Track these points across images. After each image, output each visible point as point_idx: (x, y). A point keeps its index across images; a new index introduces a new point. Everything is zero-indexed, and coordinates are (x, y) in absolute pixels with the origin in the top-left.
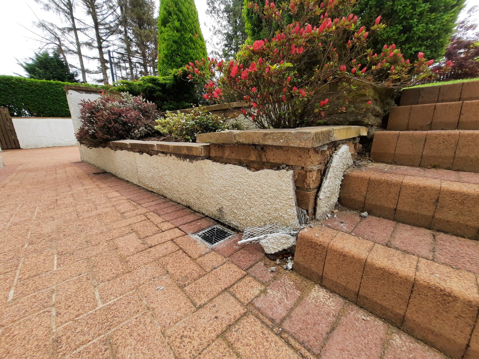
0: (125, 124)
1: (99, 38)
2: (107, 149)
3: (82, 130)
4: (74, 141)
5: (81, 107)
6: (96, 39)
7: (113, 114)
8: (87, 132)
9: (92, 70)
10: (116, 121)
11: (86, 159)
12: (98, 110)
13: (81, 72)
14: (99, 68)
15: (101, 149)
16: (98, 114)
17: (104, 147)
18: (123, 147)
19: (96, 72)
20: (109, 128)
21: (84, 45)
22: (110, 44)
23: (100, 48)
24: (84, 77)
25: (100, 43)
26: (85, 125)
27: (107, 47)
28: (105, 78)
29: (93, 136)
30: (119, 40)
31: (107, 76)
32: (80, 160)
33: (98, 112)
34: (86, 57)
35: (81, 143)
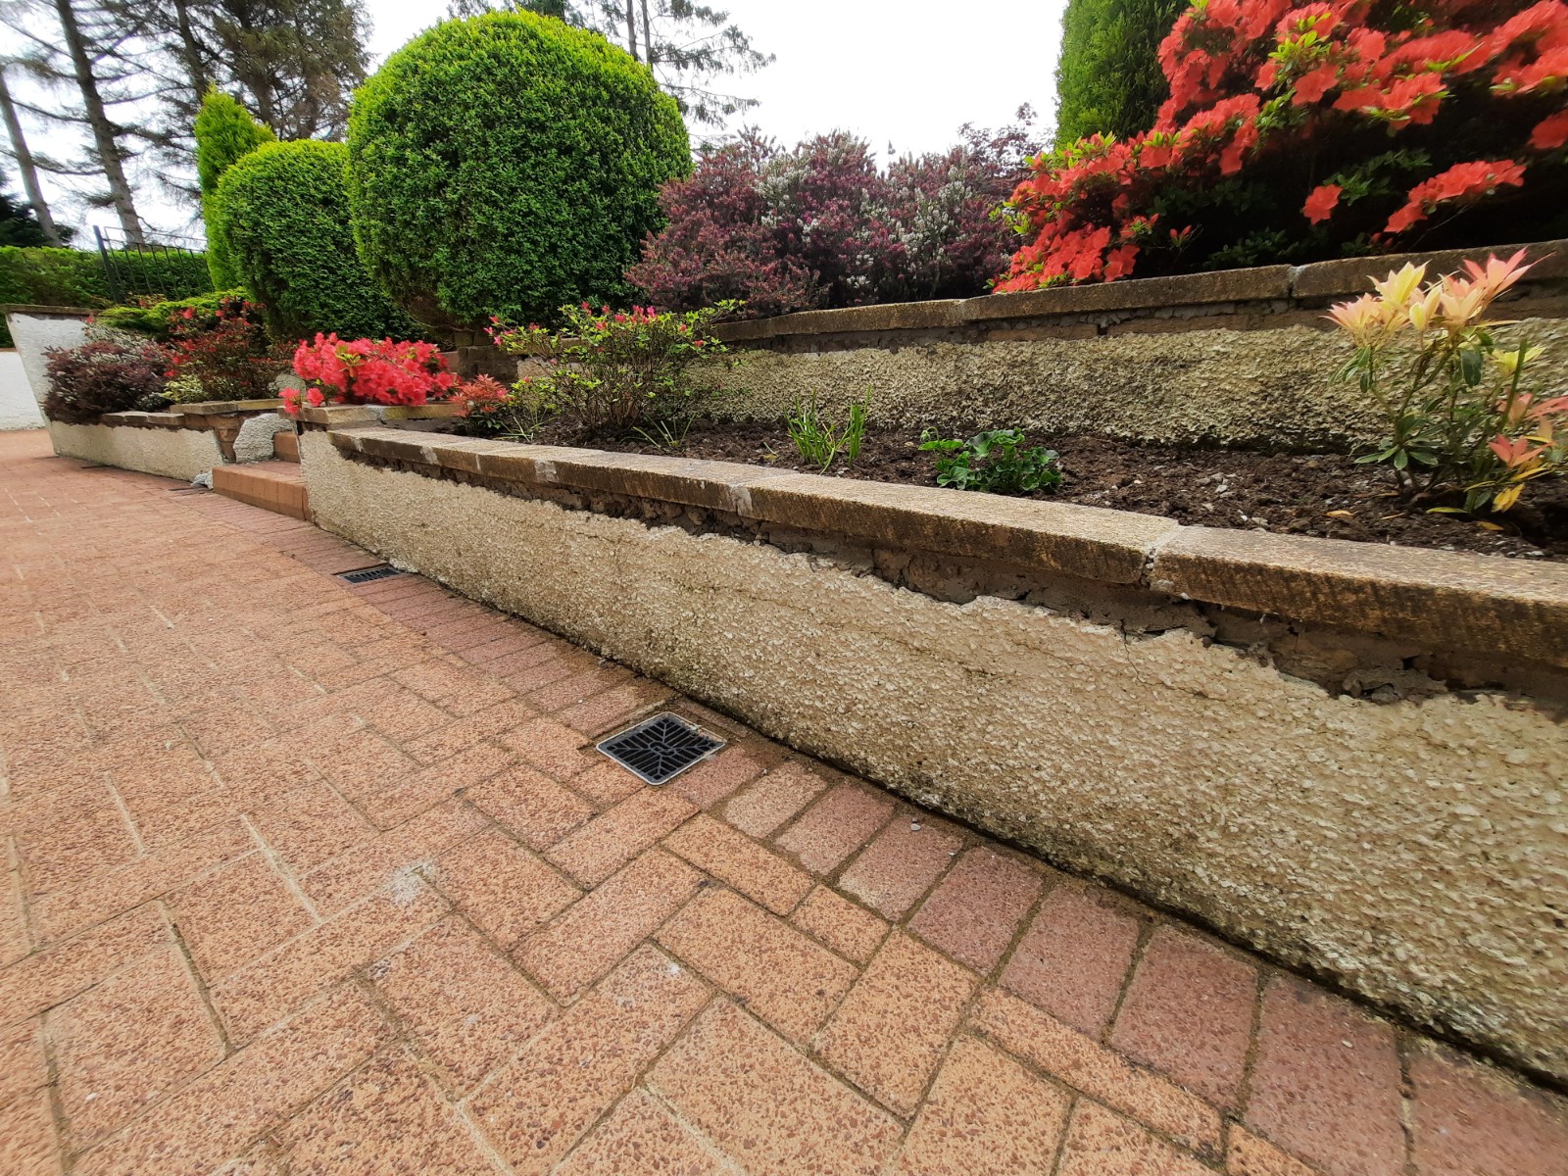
0: (124, 387)
1: (78, 43)
2: (101, 427)
3: (51, 396)
4: (39, 417)
5: (47, 360)
6: (65, 47)
7: (104, 373)
8: (62, 400)
9: (62, 160)
10: (108, 384)
11: (66, 449)
12: (79, 366)
13: (17, 165)
14: (90, 151)
15: (92, 427)
16: (78, 374)
17: (97, 424)
18: (120, 422)
19: (81, 170)
20: (99, 395)
21: (21, 68)
22: (128, 67)
23: (87, 82)
24: (33, 187)
25: (83, 64)
26: (57, 388)
27: (117, 78)
28: (119, 192)
29: (73, 406)
30: (165, 55)
31: (126, 186)
32: (52, 453)
33: (78, 369)
34: (34, 110)
35: (52, 419)
